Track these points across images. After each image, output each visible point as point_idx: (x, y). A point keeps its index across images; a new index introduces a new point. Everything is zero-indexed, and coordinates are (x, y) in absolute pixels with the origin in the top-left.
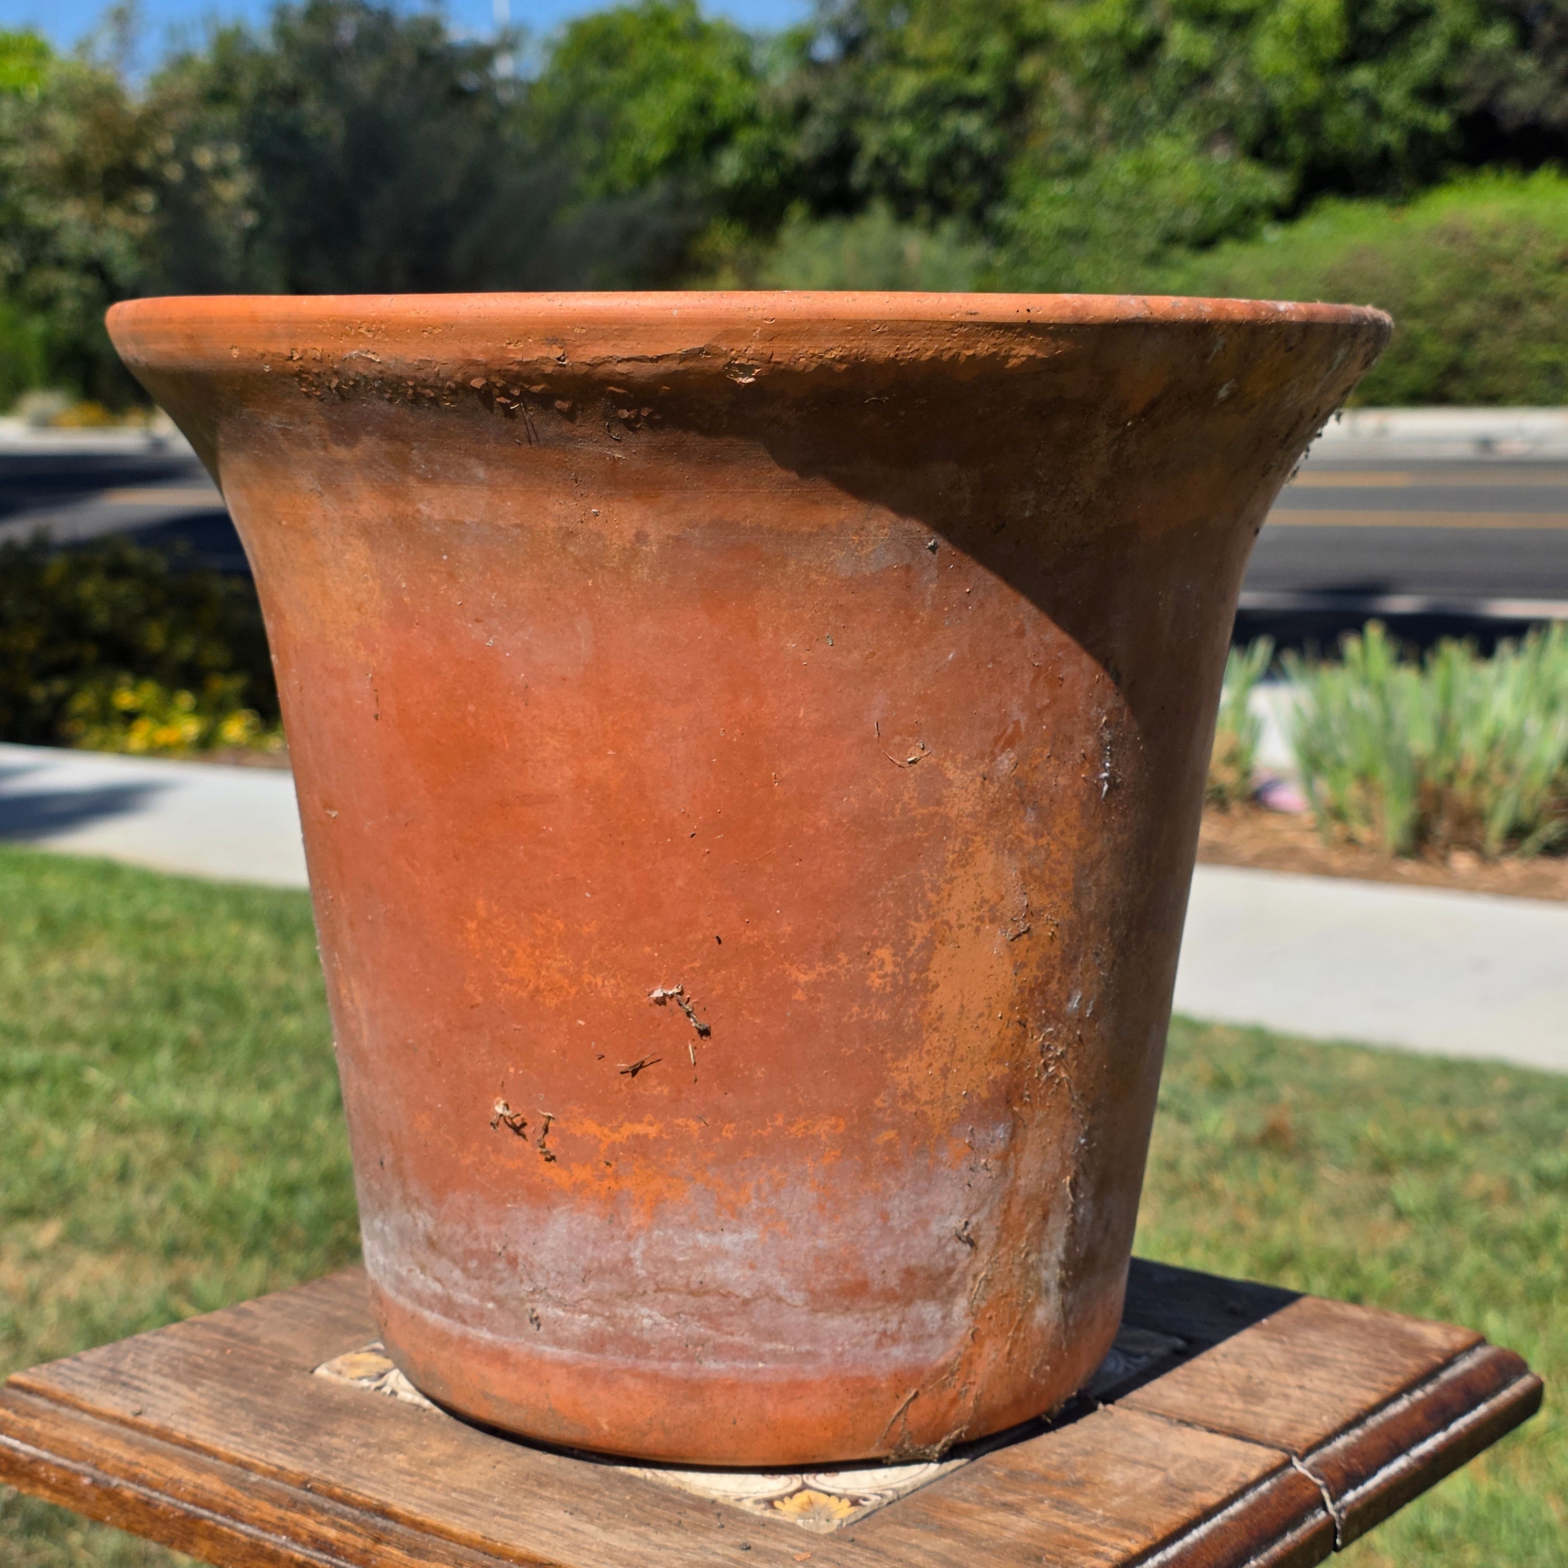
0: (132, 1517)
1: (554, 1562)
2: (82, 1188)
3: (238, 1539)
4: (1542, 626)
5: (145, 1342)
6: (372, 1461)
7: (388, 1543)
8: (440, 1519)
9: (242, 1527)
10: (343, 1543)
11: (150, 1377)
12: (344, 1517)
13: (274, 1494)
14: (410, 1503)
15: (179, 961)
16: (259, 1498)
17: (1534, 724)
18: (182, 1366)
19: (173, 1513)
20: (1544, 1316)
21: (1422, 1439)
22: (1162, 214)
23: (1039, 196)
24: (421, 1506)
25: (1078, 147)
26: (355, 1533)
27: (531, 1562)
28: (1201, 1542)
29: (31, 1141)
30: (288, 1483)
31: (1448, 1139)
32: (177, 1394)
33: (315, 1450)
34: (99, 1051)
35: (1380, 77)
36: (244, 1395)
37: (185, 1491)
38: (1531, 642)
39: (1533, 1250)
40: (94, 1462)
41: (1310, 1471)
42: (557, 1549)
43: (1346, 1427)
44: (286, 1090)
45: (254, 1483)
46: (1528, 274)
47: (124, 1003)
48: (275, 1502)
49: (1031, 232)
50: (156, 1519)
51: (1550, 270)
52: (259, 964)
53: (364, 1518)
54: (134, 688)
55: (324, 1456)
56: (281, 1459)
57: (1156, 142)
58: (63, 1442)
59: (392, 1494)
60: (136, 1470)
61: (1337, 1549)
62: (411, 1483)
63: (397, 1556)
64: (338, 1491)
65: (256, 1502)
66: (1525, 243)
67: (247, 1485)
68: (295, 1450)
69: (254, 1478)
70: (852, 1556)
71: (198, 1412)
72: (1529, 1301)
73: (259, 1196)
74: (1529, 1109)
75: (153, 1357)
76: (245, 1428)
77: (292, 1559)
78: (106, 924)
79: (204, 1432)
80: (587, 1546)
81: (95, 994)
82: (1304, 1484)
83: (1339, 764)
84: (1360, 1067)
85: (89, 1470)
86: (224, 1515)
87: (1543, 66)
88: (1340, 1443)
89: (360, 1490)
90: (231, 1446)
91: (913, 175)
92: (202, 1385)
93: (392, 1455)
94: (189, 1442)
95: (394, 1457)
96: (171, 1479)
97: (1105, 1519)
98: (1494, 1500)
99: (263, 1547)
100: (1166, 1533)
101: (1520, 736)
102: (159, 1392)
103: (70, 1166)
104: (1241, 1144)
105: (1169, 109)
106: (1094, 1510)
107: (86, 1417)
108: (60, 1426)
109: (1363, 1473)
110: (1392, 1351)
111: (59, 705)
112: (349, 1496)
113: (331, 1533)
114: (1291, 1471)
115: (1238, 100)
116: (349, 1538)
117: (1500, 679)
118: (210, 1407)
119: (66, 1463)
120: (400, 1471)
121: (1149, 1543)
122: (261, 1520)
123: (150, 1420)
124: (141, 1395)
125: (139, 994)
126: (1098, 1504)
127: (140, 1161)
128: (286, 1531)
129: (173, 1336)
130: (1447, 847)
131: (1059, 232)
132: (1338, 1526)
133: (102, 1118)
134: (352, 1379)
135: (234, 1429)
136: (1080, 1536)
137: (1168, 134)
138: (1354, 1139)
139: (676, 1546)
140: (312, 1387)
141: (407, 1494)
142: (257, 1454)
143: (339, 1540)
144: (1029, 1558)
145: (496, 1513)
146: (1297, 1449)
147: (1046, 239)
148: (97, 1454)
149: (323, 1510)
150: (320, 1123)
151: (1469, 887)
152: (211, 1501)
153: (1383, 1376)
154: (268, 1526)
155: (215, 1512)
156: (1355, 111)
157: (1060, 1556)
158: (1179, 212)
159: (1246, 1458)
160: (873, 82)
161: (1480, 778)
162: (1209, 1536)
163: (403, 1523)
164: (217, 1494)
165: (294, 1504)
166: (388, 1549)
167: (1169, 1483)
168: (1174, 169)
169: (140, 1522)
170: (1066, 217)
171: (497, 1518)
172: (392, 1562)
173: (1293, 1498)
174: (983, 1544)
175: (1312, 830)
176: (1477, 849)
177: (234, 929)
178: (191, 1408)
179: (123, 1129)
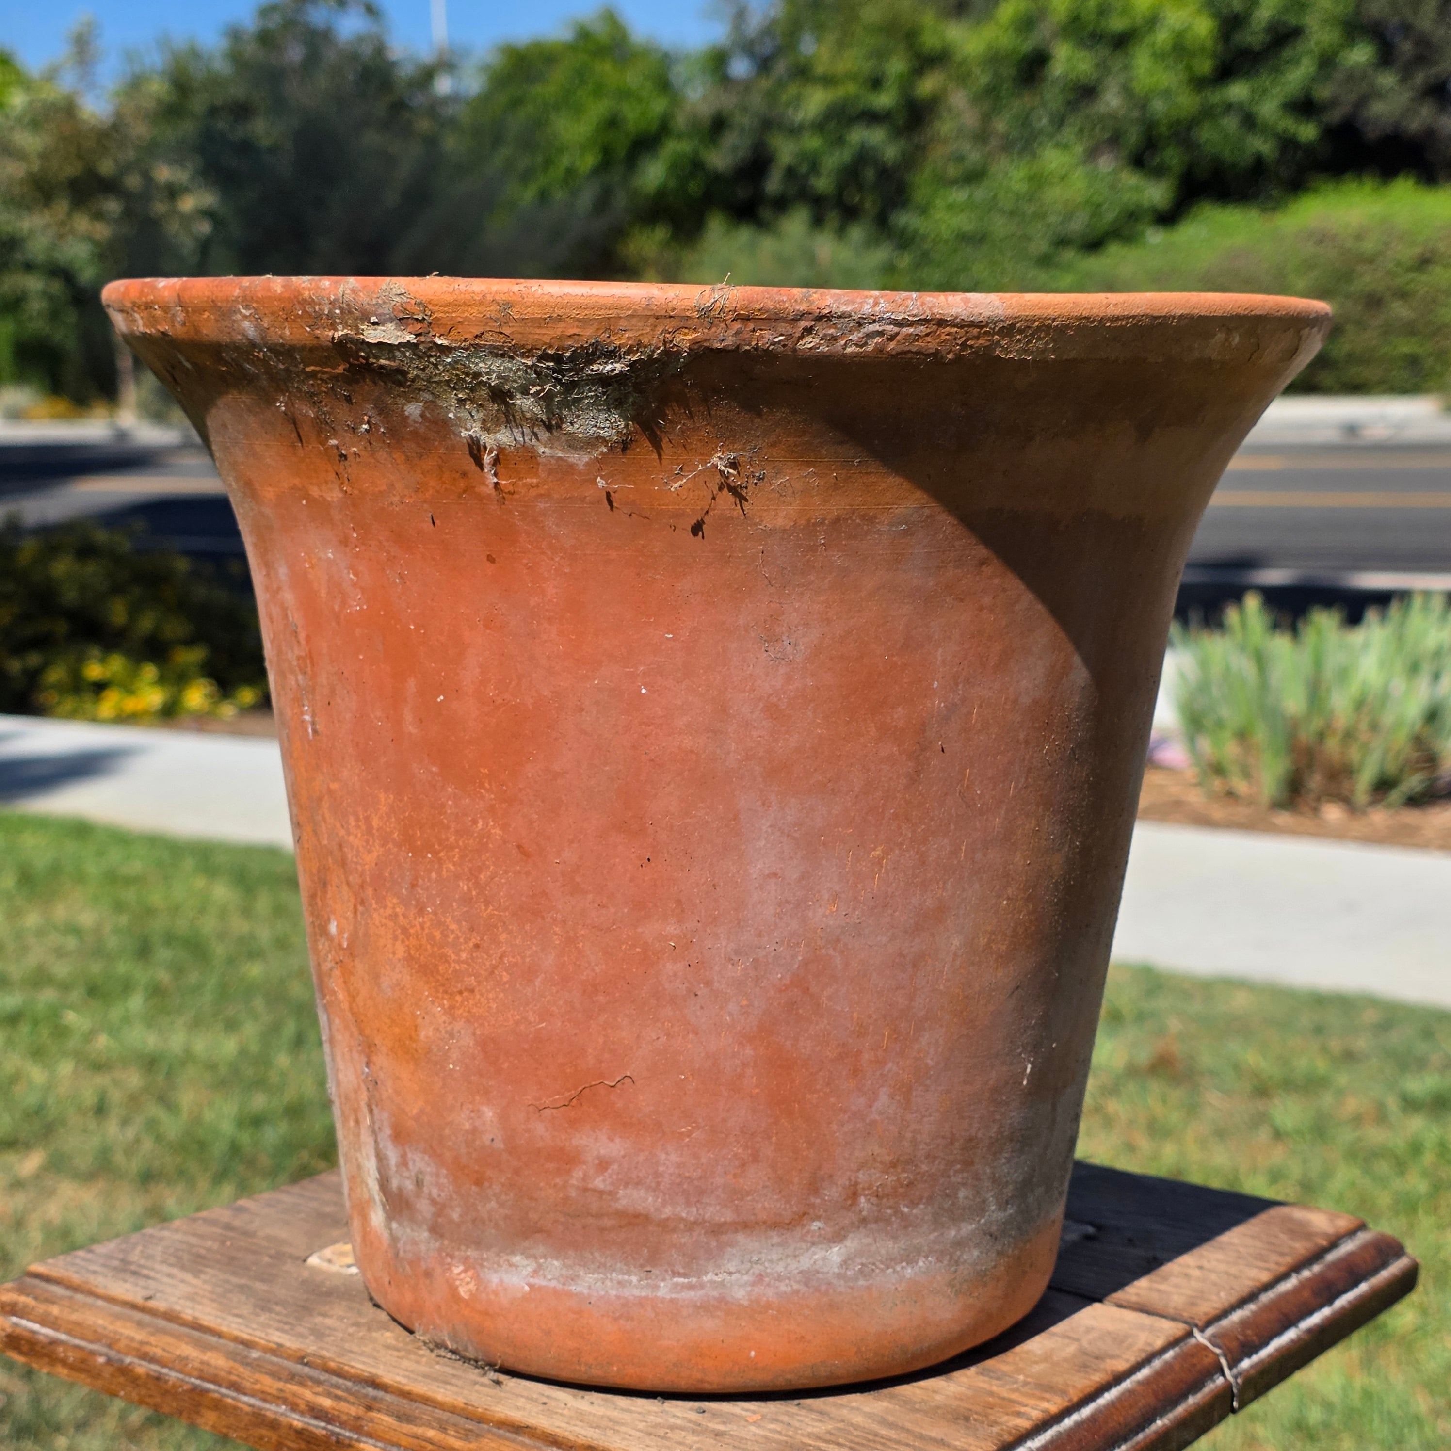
0: (143, 1392)
1: (530, 1425)
2: (62, 1121)
3: (241, 1410)
4: (1404, 596)
5: (152, 1236)
6: (362, 1338)
7: (379, 1411)
8: (425, 1389)
9: (245, 1399)
10: (339, 1411)
11: (158, 1266)
12: (337, 1387)
13: (275, 1369)
14: (398, 1375)
15: (150, 912)
16: (261, 1372)
17: (1399, 685)
18: (186, 1257)
19: (181, 1386)
20: (1411, 1226)
21: (1310, 1313)
22: (1053, 219)
23: (939, 202)
24: (408, 1377)
25: (974, 156)
26: (348, 1402)
27: (508, 1425)
28: (1112, 1404)
29: (15, 1078)
30: (286, 1359)
31: (1322, 1066)
32: (182, 1281)
33: (310, 1329)
34: (76, 995)
35: (1253, 91)
36: (243, 1281)
37: (192, 1367)
38: (1394, 609)
39: (1401, 1166)
40: (108, 1342)
41: (1210, 1341)
42: (533, 1414)
43: (1242, 1302)
44: (250, 1030)
45: (255, 1359)
46: (1389, 273)
47: (99, 951)
48: (275, 1375)
49: (932, 236)
50: (165, 1393)
51: (1410, 269)
52: (223, 914)
53: (356, 1388)
54: (103, 661)
55: (319, 1334)
56: (280, 1337)
57: (1047, 152)
58: (78, 1324)
59: (382, 1367)
60: (147, 1348)
61: (1234, 1411)
62: (398, 1357)
63: (387, 1422)
64: (332, 1365)
65: (257, 1376)
66: (1386, 244)
67: (249, 1361)
68: (292, 1329)
69: (255, 1354)
70: (799, 1418)
71: (203, 1297)
72: (1397, 1213)
73: (227, 1127)
74: (1395, 1038)
75: (160, 1249)
76: (246, 1310)
77: (290, 1426)
78: (80, 878)
79: (209, 1314)
80: (560, 1411)
81: (71, 943)
82: (1205, 1353)
83: (1220, 724)
84: (1241, 1001)
85: (104, 1350)
86: (228, 1388)
87: (1403, 80)
88: (1237, 1316)
89: (353, 1363)
90: (233, 1326)
91: (823, 184)
92: (205, 1273)
93: (380, 1332)
94: (196, 1323)
95: (382, 1335)
96: (180, 1356)
97: (1026, 1384)
98: (1367, 1395)
99: (265, 1416)
100: (1081, 1395)
101: (1385, 697)
102: (166, 1280)
103: (51, 1101)
104: (1132, 1071)
105: (1059, 122)
106: (1015, 1376)
107: (100, 1303)
108: (77, 1311)
109: (1257, 1342)
110: (1282, 1236)
111: (33, 677)
112: (342, 1369)
113: (327, 1403)
114: (1192, 1341)
115: (1122, 112)
116: (343, 1406)
117: (1366, 646)
118: (212, 1292)
119: (83, 1343)
120: (388, 1347)
121: (1066, 1404)
122: (263, 1392)
123: (160, 1304)
124: (150, 1282)
125: (112, 942)
126: (1019, 1371)
127: (116, 1096)
128: (285, 1401)
129: (177, 1231)
130: (1318, 799)
131: (958, 235)
132: (1235, 1391)
133: (79, 1056)
134: (342, 1266)
135: (236, 1311)
136: (1004, 1399)
137: (1057, 145)
138: (1237, 1067)
139: (640, 1410)
140: (306, 1274)
141: (395, 1367)
142: (258, 1333)
143: (334, 1409)
144: (957, 1419)
145: (476, 1383)
146: (1197, 1322)
147: (946, 242)
148: (112, 1335)
149: (318, 1382)
150: (283, 1060)
151: (1338, 835)
152: (216, 1375)
153: (1274, 1257)
154: (269, 1397)
155: (220, 1385)
156: (1231, 123)
157: (986, 1416)
158: (1069, 217)
159: (1152, 1329)
160: (784, 97)
161: (1349, 735)
162: (1120, 1399)
163: (392, 1393)
164: (222, 1369)
165: (292, 1377)
166: (379, 1416)
167: (1084, 1352)
168: (1063, 178)
169: (150, 1396)
170: (964, 222)
171: (477, 1387)
172: (382, 1427)
173: (1194, 1365)
174: (917, 1406)
175: (1196, 785)
176: (1346, 800)
177: (200, 882)
178: (196, 1294)
179: (99, 1066)
